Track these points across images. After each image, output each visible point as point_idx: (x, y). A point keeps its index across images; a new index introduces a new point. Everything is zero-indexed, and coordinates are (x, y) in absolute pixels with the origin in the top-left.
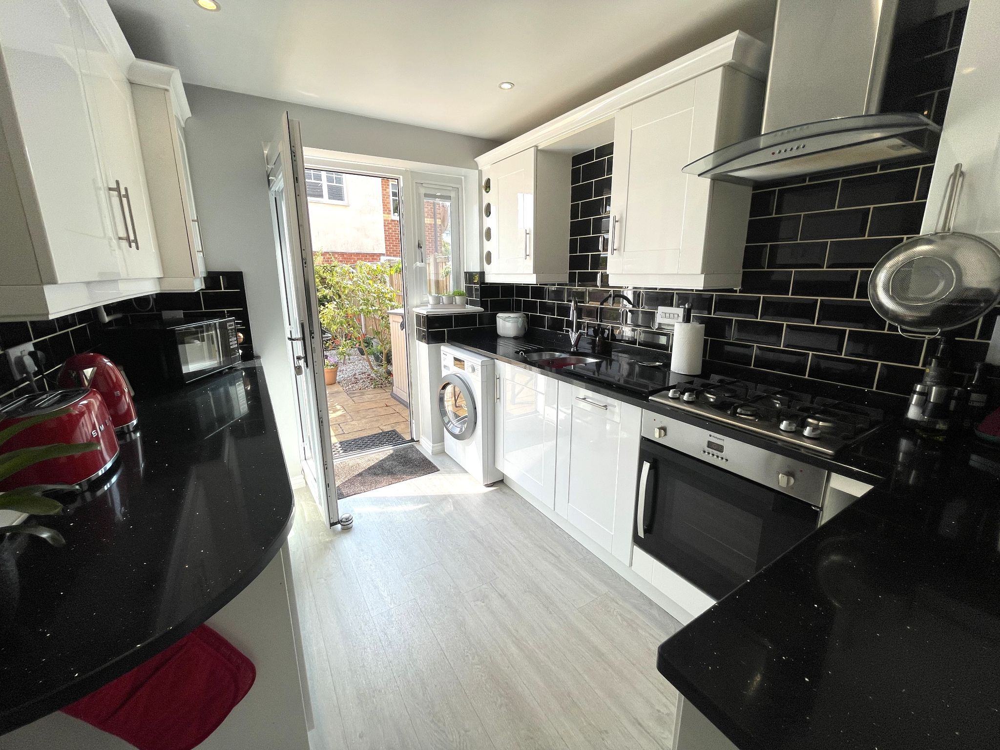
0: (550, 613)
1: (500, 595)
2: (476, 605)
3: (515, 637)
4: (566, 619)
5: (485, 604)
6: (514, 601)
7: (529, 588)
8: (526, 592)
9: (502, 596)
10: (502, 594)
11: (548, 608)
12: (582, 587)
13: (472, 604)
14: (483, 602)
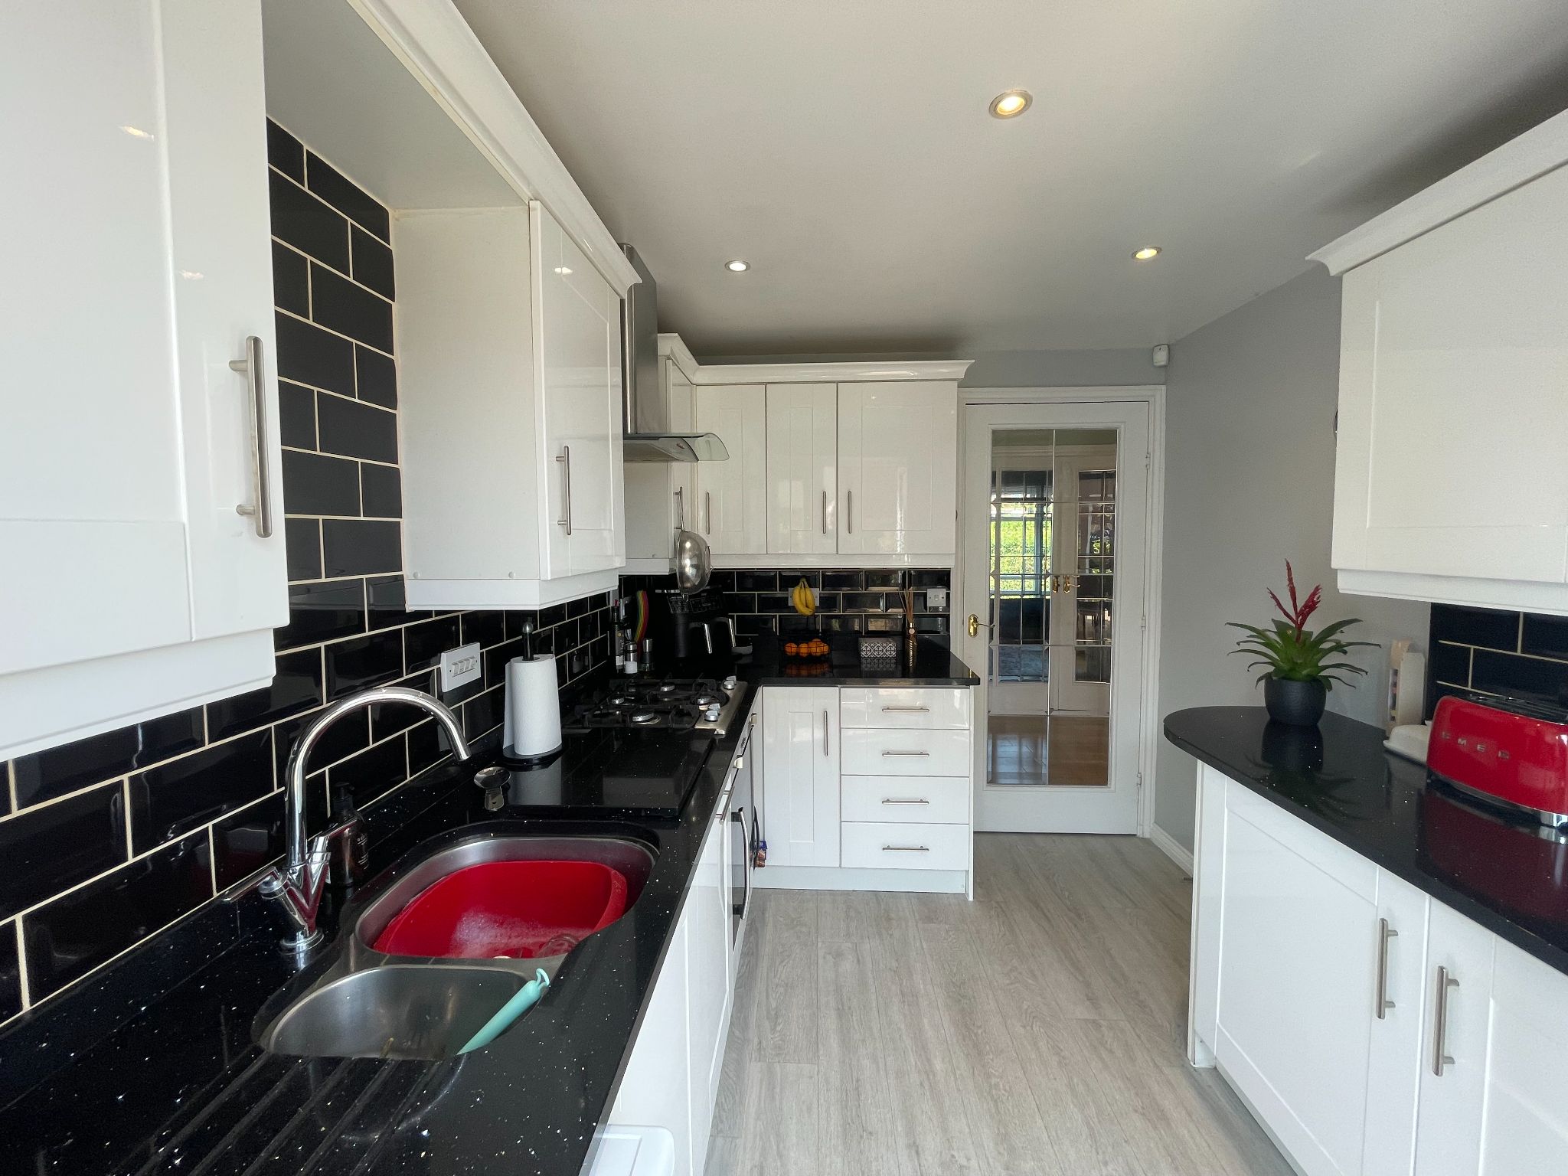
0: (858, 1080)
1: (917, 1153)
2: (969, 1160)
3: (929, 1079)
4: (844, 1062)
5: (952, 1152)
6: (900, 1129)
7: (861, 1137)
8: (871, 1133)
9: (915, 1148)
10: (914, 1153)
11: (857, 1089)
12: (778, 1090)
13: (974, 1163)
14: (953, 1156)
